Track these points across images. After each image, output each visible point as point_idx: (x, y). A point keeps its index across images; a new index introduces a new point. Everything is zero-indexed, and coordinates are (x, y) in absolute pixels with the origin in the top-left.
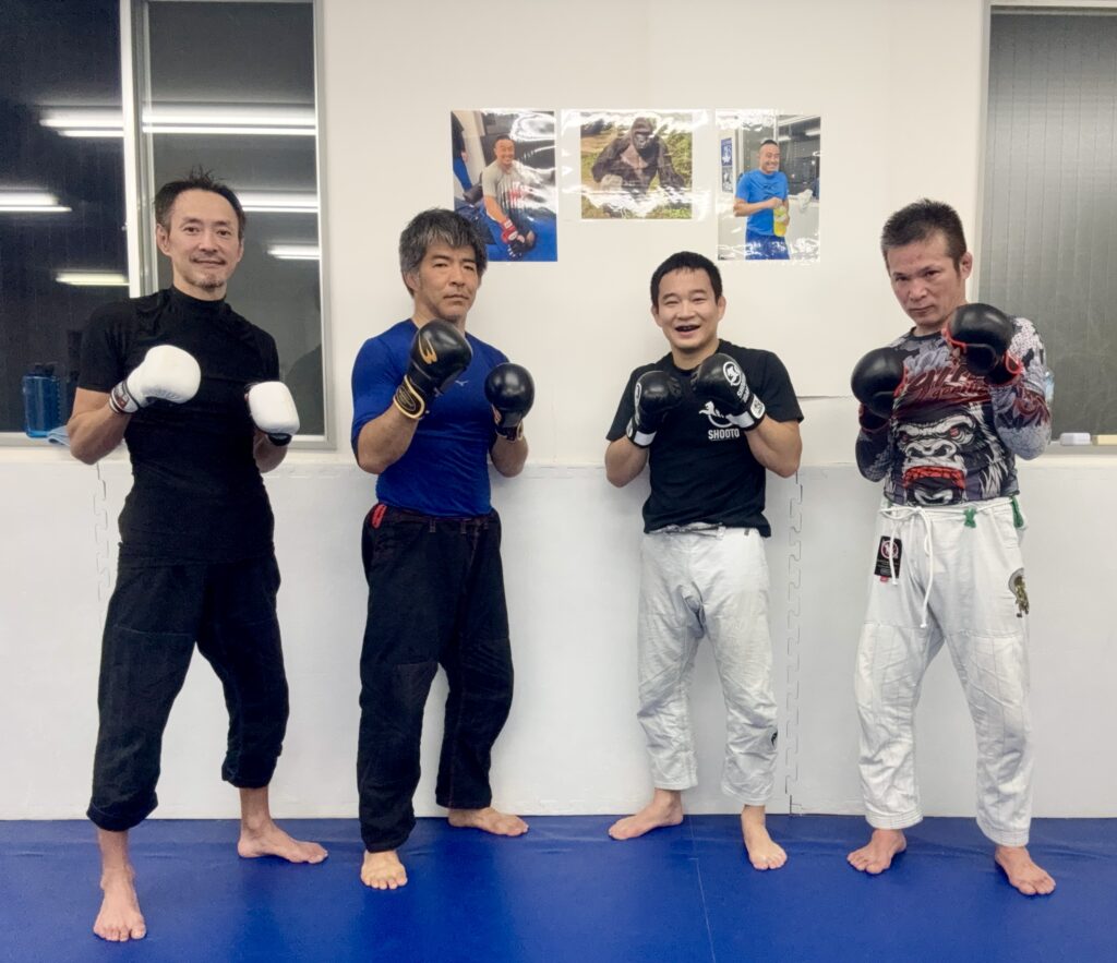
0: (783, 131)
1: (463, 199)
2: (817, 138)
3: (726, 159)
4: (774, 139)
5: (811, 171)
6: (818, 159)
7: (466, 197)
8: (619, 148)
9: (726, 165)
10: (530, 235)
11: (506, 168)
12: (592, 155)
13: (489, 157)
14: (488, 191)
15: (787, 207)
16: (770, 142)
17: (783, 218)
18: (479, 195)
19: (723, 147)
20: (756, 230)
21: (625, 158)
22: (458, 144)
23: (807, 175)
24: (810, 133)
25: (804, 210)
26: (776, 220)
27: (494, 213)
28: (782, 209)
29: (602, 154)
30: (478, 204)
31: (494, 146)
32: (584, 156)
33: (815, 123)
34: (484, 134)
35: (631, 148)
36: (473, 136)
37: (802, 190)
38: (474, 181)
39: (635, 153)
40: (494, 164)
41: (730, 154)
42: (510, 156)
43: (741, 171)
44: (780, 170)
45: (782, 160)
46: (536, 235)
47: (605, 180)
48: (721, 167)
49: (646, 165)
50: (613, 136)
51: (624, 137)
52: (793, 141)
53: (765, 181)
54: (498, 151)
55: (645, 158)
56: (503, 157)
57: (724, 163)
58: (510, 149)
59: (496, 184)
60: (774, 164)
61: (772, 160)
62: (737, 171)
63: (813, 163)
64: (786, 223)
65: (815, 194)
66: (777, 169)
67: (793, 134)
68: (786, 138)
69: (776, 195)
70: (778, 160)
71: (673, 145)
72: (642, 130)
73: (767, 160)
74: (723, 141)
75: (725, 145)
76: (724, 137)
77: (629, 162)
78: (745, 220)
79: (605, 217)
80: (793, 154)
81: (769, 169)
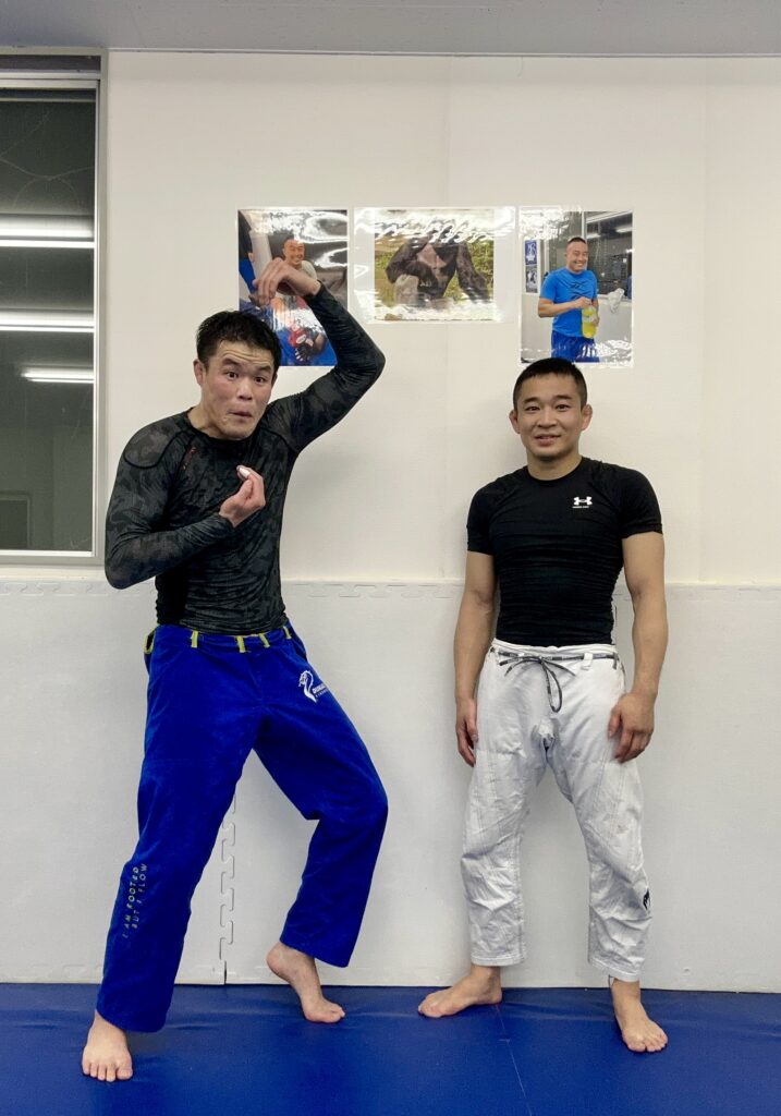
0: (591, 228)
1: (248, 300)
2: (629, 235)
3: (531, 257)
4: (583, 237)
5: (622, 269)
6: (630, 255)
8: (415, 248)
9: (531, 264)
10: (319, 339)
15: (597, 307)
16: (578, 239)
17: (592, 319)
19: (526, 247)
20: (564, 332)
21: (421, 258)
22: (245, 244)
23: (617, 273)
24: (621, 230)
25: (614, 311)
26: (584, 320)
28: (591, 309)
29: (397, 254)
31: (282, 247)
32: (378, 256)
33: (627, 219)
34: (272, 234)
35: (428, 247)
36: (260, 236)
37: (613, 290)
41: (534, 253)
42: (300, 256)
44: (588, 269)
45: (591, 259)
46: (325, 339)
47: (399, 282)
48: (524, 266)
49: (444, 264)
51: (420, 236)
52: (602, 239)
53: (572, 280)
54: (287, 252)
55: (442, 258)
56: (292, 257)
57: (527, 262)
60: (583, 262)
61: (580, 258)
62: (542, 270)
63: (625, 261)
64: (595, 324)
65: (628, 294)
66: (585, 267)
67: (603, 232)
68: (595, 235)
69: (584, 294)
70: (586, 259)
73: (574, 258)
74: (527, 243)
75: (529, 247)
76: (528, 240)
77: (426, 262)
78: (551, 320)
80: (604, 251)
81: (577, 267)
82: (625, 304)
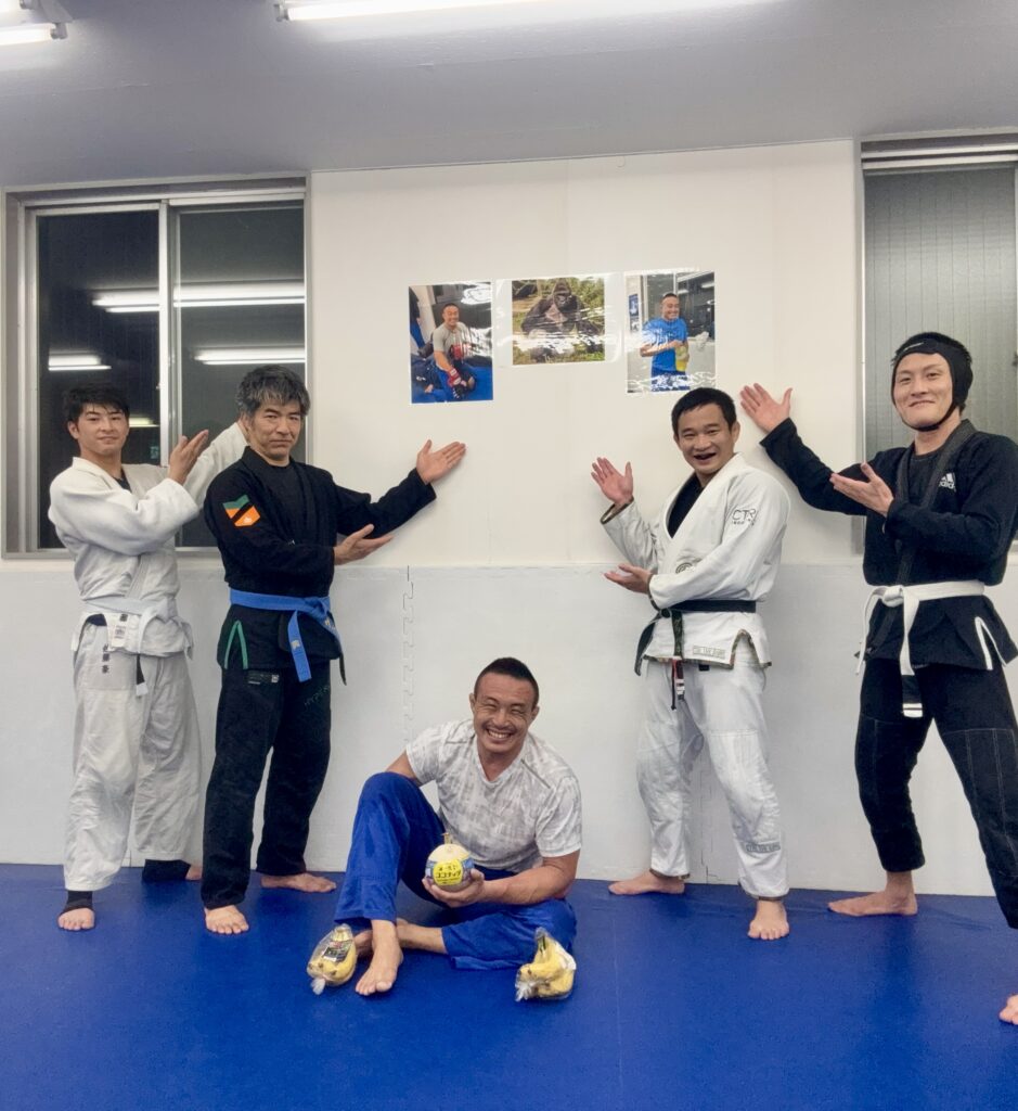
0: (682, 285)
1: (417, 354)
2: (712, 289)
3: (634, 311)
4: (674, 293)
5: (707, 316)
6: (713, 307)
7: (420, 353)
8: (543, 307)
9: (634, 316)
10: (471, 380)
11: (452, 328)
12: (521, 314)
13: (439, 321)
14: (438, 347)
15: (687, 347)
16: (671, 295)
17: (684, 356)
18: (430, 350)
19: (630, 302)
20: (661, 367)
21: (548, 315)
22: (415, 312)
23: (703, 319)
24: (705, 286)
25: (702, 349)
26: (677, 358)
27: (443, 364)
28: (682, 348)
29: (529, 313)
30: (430, 357)
31: (442, 312)
32: (515, 316)
33: (710, 277)
34: (434, 303)
35: (554, 306)
36: (426, 305)
37: (700, 333)
38: (426, 340)
39: (557, 311)
40: (442, 326)
41: (637, 307)
42: (455, 319)
43: (646, 319)
44: (680, 317)
46: (476, 380)
47: (531, 333)
48: (629, 317)
49: (566, 319)
50: (538, 299)
51: (548, 299)
52: (690, 294)
54: (446, 316)
55: (565, 315)
56: (450, 320)
57: (631, 315)
58: (455, 313)
59: (444, 341)
60: (675, 312)
61: (673, 309)
62: (643, 320)
63: (709, 310)
64: (686, 360)
65: (712, 336)
66: (677, 317)
67: (691, 287)
68: (684, 291)
69: (677, 337)
70: (678, 309)
71: (589, 303)
72: (562, 292)
73: (668, 309)
74: (630, 297)
75: (633, 299)
76: (631, 294)
77: (552, 318)
78: (651, 359)
79: (533, 363)
80: (691, 303)
81: (670, 316)
82: (710, 344)
